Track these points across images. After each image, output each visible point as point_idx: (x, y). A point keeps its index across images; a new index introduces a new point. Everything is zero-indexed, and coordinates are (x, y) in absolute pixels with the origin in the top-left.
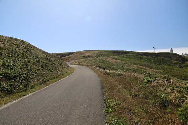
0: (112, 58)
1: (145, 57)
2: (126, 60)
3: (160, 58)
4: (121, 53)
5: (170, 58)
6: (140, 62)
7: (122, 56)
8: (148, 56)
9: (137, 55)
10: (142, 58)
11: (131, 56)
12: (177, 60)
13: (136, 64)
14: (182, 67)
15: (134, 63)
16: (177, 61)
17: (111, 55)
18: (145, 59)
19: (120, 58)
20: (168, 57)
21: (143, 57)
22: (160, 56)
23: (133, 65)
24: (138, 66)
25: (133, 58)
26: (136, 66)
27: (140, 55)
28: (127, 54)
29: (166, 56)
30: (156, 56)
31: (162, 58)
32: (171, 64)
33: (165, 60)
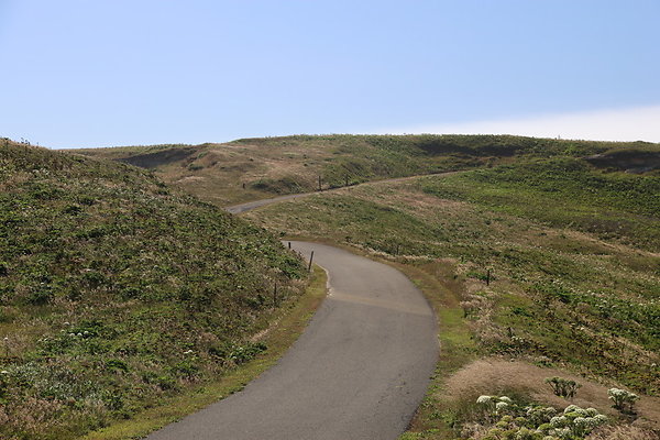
0: (417, 187)
1: (623, 175)
2: (499, 200)
4: (477, 153)
6: (582, 210)
7: (483, 171)
8: (639, 168)
9: (572, 167)
10: (600, 183)
11: (535, 169)
13: (555, 223)
15: (542, 218)
17: (415, 169)
18: (624, 186)
19: (464, 185)
21: (609, 176)
23: (536, 228)
24: (568, 233)
25: (550, 184)
26: (552, 233)
27: (594, 162)
28: (513, 158)
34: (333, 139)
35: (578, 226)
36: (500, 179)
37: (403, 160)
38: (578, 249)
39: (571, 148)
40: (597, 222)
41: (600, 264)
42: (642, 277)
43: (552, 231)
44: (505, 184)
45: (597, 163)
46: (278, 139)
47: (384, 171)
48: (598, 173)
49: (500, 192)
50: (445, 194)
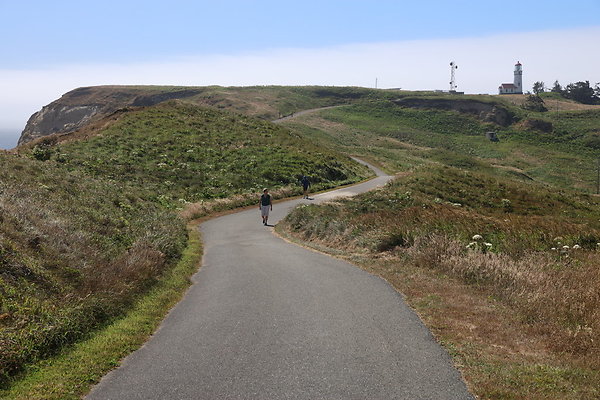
0: (320, 116)
1: (410, 110)
2: (357, 123)
3: (449, 113)
4: (343, 96)
5: (476, 112)
6: (394, 127)
7: (346, 106)
8: (418, 107)
9: (388, 105)
10: (400, 114)
11: (371, 106)
12: (491, 119)
14: (496, 140)
16: (491, 123)
17: (315, 105)
18: (410, 115)
19: (340, 114)
20: (471, 110)
21: (404, 110)
22: (449, 108)
23: (375, 137)
24: (387, 139)
25: (378, 114)
26: (381, 138)
27: (398, 103)
28: (360, 100)
29: (465, 107)
30: (438, 107)
31: (455, 112)
32: (475, 130)
33: (460, 119)
34: (273, 88)
35: (391, 136)
36: (355, 111)
37: (309, 100)
38: (392, 147)
40: (399, 134)
41: (402, 153)
42: (417, 158)
44: (357, 113)
46: (246, 88)
47: (302, 107)
48: (399, 108)
49: (356, 118)
50: (333, 119)
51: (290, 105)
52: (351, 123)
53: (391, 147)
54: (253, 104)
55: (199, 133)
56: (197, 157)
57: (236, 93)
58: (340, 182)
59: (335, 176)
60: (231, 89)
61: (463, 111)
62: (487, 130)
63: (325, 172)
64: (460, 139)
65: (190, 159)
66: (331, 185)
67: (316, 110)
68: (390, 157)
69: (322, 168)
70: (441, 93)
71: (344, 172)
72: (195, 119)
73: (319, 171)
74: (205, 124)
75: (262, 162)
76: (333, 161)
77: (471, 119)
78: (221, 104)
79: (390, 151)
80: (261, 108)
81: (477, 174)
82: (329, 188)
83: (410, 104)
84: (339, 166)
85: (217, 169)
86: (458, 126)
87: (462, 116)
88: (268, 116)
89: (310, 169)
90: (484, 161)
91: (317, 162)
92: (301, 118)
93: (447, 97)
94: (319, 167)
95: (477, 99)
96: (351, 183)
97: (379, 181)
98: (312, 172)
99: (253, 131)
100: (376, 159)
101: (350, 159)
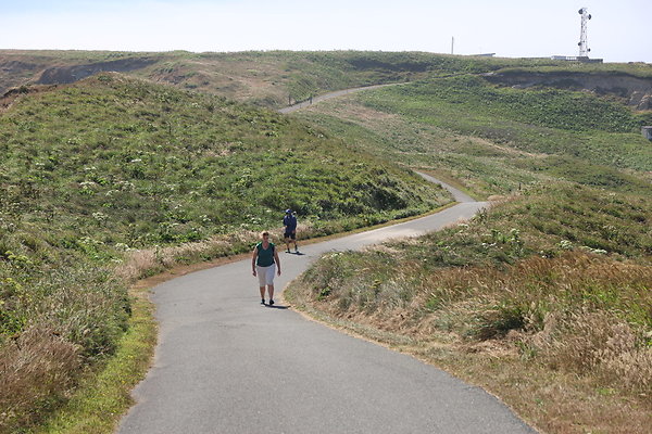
0: (359, 102)
1: (511, 90)
2: (421, 113)
3: (577, 95)
4: (397, 68)
5: (624, 93)
6: (482, 120)
7: (403, 85)
8: (523, 84)
9: (473, 83)
10: (494, 97)
11: (444, 84)
13: (463, 132)
15: (453, 128)
16: (649, 111)
17: (349, 84)
18: (511, 99)
19: (393, 100)
20: (615, 90)
21: (501, 91)
22: (578, 86)
23: (451, 136)
24: (472, 139)
25: (456, 97)
26: (463, 139)
27: (489, 79)
28: (426, 74)
29: (605, 85)
30: (560, 85)
31: (587, 93)
32: (623, 123)
33: (597, 106)
34: (279, 55)
35: (479, 134)
36: (417, 92)
37: (339, 75)
39: (471, 66)
40: (493, 130)
41: (499, 163)
42: (522, 172)
43: (462, 137)
44: (421, 97)
45: (491, 80)
46: (233, 55)
47: (328, 86)
48: (491, 88)
49: (419, 104)
50: (380, 107)
51: (307, 82)
52: (409, 112)
53: (479, 153)
54: (244, 82)
55: (151, 129)
56: (148, 171)
57: (215, 63)
58: (395, 213)
59: (386, 202)
60: (208, 56)
61: (601, 91)
62: (643, 123)
63: (369, 196)
64: (596, 139)
65: (137, 174)
66: (379, 217)
67: (351, 91)
68: (477, 170)
69: (365, 188)
70: (563, 61)
71: (400, 195)
72: (146, 105)
73: (359, 194)
74: (164, 114)
75: (261, 179)
76: (382, 177)
77: (615, 104)
78: (191, 82)
79: (477, 159)
80: (257, 89)
81: (633, 198)
82: (375, 223)
83: (510, 80)
84: (393, 185)
85: (183, 190)
86: (591, 117)
87: (600, 100)
88: (269, 101)
89: (343, 190)
90: (638, 176)
91: (356, 179)
92: (327, 105)
93: (574, 68)
94: (359, 187)
95: (626, 70)
96: (413, 214)
97: (462, 211)
98: (346, 195)
99: (246, 125)
100: (455, 172)
101: (411, 173)
